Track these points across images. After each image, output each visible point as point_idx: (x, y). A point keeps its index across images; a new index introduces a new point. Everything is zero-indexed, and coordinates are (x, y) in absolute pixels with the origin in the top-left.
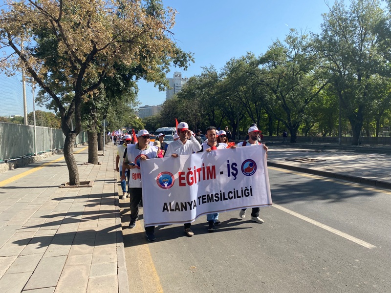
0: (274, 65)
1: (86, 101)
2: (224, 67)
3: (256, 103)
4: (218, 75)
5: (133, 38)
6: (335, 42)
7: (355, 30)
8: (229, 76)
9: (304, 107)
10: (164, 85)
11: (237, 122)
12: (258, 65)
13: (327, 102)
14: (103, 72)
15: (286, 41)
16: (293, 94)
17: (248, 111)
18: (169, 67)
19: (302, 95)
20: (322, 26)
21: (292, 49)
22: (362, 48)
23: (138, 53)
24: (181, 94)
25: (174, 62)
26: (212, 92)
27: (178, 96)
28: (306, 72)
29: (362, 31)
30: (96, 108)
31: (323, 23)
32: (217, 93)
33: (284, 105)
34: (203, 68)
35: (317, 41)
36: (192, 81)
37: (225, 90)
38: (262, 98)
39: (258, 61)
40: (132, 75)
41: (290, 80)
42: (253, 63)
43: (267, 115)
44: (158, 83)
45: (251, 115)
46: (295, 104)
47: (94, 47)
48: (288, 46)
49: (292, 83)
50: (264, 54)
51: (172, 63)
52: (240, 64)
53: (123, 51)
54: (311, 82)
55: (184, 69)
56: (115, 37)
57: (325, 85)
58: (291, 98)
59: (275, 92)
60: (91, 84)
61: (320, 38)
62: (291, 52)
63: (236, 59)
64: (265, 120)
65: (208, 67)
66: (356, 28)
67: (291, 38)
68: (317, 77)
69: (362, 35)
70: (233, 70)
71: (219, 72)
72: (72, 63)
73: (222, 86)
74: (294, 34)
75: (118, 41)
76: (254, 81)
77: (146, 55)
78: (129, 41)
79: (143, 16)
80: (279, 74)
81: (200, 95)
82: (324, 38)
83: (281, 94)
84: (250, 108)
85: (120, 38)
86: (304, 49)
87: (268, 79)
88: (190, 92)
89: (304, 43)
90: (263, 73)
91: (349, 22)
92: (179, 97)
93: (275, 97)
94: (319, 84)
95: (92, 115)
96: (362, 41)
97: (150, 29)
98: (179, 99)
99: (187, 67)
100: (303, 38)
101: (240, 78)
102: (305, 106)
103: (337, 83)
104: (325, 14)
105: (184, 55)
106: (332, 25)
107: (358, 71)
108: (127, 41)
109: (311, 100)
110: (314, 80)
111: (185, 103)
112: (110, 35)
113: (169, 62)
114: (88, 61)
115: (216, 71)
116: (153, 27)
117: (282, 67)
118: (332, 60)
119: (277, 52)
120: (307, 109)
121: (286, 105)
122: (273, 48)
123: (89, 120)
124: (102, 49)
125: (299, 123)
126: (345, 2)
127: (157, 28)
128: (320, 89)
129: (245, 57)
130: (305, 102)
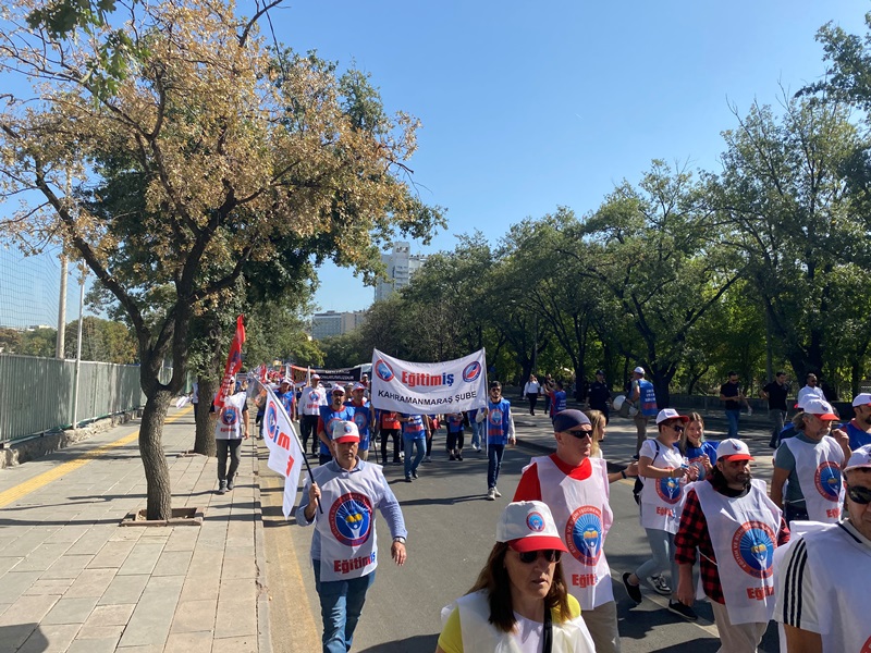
0: (619, 237)
1: (199, 312)
2: (505, 237)
3: (575, 317)
4: (491, 252)
5: (319, 178)
6: (755, 191)
7: (794, 167)
8: (518, 255)
9: (685, 329)
10: (376, 273)
11: (533, 356)
12: (582, 233)
13: (737, 319)
14: (246, 250)
15: (643, 186)
16: (661, 300)
17: (558, 333)
18: (391, 237)
19: (682, 302)
20: (725, 157)
21: (658, 202)
22: (813, 206)
23: (329, 210)
24: (409, 291)
25: (402, 226)
26: (479, 289)
27: (402, 294)
28: (688, 252)
29: (812, 170)
30: (222, 326)
31: (727, 151)
32: (490, 292)
33: (642, 325)
34: (460, 237)
35: (714, 187)
36: (432, 263)
37: (507, 287)
38: (589, 306)
39: (583, 226)
40: (307, 254)
41: (658, 269)
42: (571, 230)
43: (600, 343)
44: (362, 268)
45: (565, 343)
46: (665, 322)
47: (230, 196)
48: (648, 196)
49: (659, 275)
50: (595, 213)
51: (398, 230)
52: (542, 230)
53: (294, 206)
54: (702, 275)
55: (424, 243)
56: (277, 175)
57: (733, 281)
58: (659, 311)
59: (620, 294)
60: (213, 272)
61: (721, 181)
62: (655, 209)
63: (533, 220)
64: (596, 354)
65: (471, 235)
66: (800, 163)
67: (654, 179)
68: (714, 263)
69: (813, 179)
70: (528, 244)
71: (494, 247)
72: (176, 228)
73: (501, 276)
74: (661, 172)
75: (285, 183)
76: (573, 270)
77: (345, 211)
78: (309, 184)
79: (343, 132)
80: (630, 256)
81: (452, 294)
82: (728, 183)
83: (635, 299)
84: (563, 327)
85: (288, 177)
86: (687, 204)
87: (605, 265)
88: (429, 286)
89: (685, 191)
90: (592, 252)
91: (783, 150)
92: (404, 297)
93: (618, 305)
94: (719, 281)
95: (211, 342)
96: (815, 190)
97: (359, 158)
98: (404, 301)
99: (429, 238)
100: (682, 179)
101: (542, 262)
102: (689, 326)
103: (760, 278)
104: (729, 133)
105: (426, 211)
106: (746, 156)
107: (808, 254)
108: (306, 185)
109: (701, 313)
110: (706, 270)
111: (417, 310)
112: (268, 172)
113: (390, 227)
114: (213, 224)
115: (488, 244)
116: (367, 154)
117: (635, 240)
118: (747, 229)
119: (625, 208)
120: (693, 333)
121: (645, 324)
122: (615, 199)
123: (205, 352)
124: (247, 200)
125: (674, 364)
126: (773, 109)
127: (374, 156)
128: (722, 291)
129: (553, 217)
130: (687, 319)
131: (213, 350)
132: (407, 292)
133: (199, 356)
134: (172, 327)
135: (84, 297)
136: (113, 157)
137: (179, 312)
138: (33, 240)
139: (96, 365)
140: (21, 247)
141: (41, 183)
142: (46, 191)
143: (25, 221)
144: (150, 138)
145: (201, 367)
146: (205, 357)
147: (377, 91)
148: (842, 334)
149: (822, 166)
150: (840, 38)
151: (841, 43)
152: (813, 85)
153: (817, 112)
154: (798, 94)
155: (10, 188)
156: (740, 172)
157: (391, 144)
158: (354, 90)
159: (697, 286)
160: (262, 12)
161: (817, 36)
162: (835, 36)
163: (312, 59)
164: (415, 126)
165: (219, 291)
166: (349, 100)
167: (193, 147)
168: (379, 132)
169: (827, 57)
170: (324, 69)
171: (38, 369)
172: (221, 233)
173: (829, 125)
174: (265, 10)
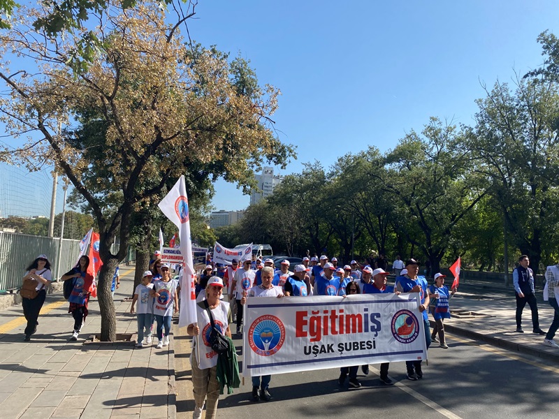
0: (408, 166)
1: (137, 210)
2: (334, 165)
3: (379, 218)
4: (325, 175)
5: (216, 125)
6: (497, 138)
7: (523, 123)
8: (343, 177)
9: (450, 226)
10: (251, 187)
11: (351, 242)
12: (384, 164)
13: (484, 221)
14: (168, 171)
15: (424, 133)
16: (435, 207)
17: (368, 228)
18: (261, 163)
19: (449, 209)
20: (477, 116)
21: (434, 144)
22: (535, 148)
23: (221, 146)
24: (272, 198)
25: (268, 157)
26: (317, 198)
27: (268, 200)
28: (453, 177)
29: (535, 125)
30: (152, 218)
31: (479, 112)
32: (324, 200)
33: (422, 223)
34: (306, 165)
35: (470, 135)
36: (287, 181)
37: (335, 196)
38: (388, 210)
39: (385, 159)
40: (207, 173)
41: (433, 187)
42: (377, 161)
43: (395, 235)
44: (242, 183)
45: (372, 234)
46: (438, 222)
47: (159, 135)
48: (427, 140)
49: (433, 191)
50: (393, 150)
51: (265, 159)
52: (358, 161)
53: (199, 143)
54: (462, 192)
55: (282, 168)
56: (189, 123)
57: (483, 195)
58: (433, 214)
59: (408, 203)
60: (148, 184)
61: (475, 131)
62: (432, 149)
63: (352, 155)
64: (393, 241)
65: (313, 163)
66: (527, 120)
67: (431, 129)
68: (470, 184)
69: (535, 131)
70: (349, 170)
71: (327, 171)
72: (124, 156)
73: (331, 190)
74: (436, 125)
75: (193, 129)
76: (378, 187)
77: (232, 147)
78: (209, 129)
79: (231, 97)
80: (415, 178)
81: (299, 201)
82: (479, 132)
83: (418, 207)
84: (371, 224)
85: (196, 125)
86: (453, 146)
87: (399, 184)
88: (285, 195)
89: (451, 138)
90: (390, 176)
91: (515, 112)
92: (269, 202)
93: (407, 210)
94: (473, 196)
95: (145, 228)
96: (536, 138)
97: (241, 113)
98: (269, 204)
99: (285, 165)
100: (449, 130)
101: (357, 182)
102: (453, 224)
103: (500, 194)
104: (480, 100)
105: (283, 148)
106: (491, 115)
107: (532, 180)
108: (207, 130)
109: (461, 216)
110: (465, 188)
111: (277, 210)
112: (183, 121)
113: (261, 157)
114: (147, 154)
115: (323, 169)
116: (246, 111)
117: (419, 169)
118: (492, 163)
119: (413, 148)
120: (456, 229)
121: (424, 222)
122: (406, 142)
123: (141, 235)
124: (169, 139)
125: (443, 249)
126: (509, 86)
127: (251, 112)
128: (475, 202)
129: (365, 153)
130: (452, 220)
131: (146, 233)
132: (271, 200)
133: (137, 238)
134: (120, 218)
135: (66, 198)
136: (87, 111)
137: (125, 209)
138: (35, 162)
139: (73, 242)
140: (27, 166)
141: (41, 127)
142: (44, 131)
143: (31, 150)
144: (110, 99)
145: (138, 244)
146: (141, 238)
147: (254, 72)
148: (554, 232)
149: (541, 122)
150: (553, 41)
151: (554, 44)
152: (535, 70)
153: (538, 88)
154: (525, 77)
155: (21, 129)
156: (487, 125)
157: (261, 105)
158: (239, 70)
159: (458, 199)
160: (182, 21)
161: (538, 39)
162: (550, 39)
163: (214, 51)
164: (277, 93)
165: (151, 196)
166: (236, 77)
167: (136, 105)
168: (255, 97)
169: (545, 52)
170: (220, 57)
171: (36, 243)
172: (153, 159)
173: (546, 96)
174: (184, 20)
